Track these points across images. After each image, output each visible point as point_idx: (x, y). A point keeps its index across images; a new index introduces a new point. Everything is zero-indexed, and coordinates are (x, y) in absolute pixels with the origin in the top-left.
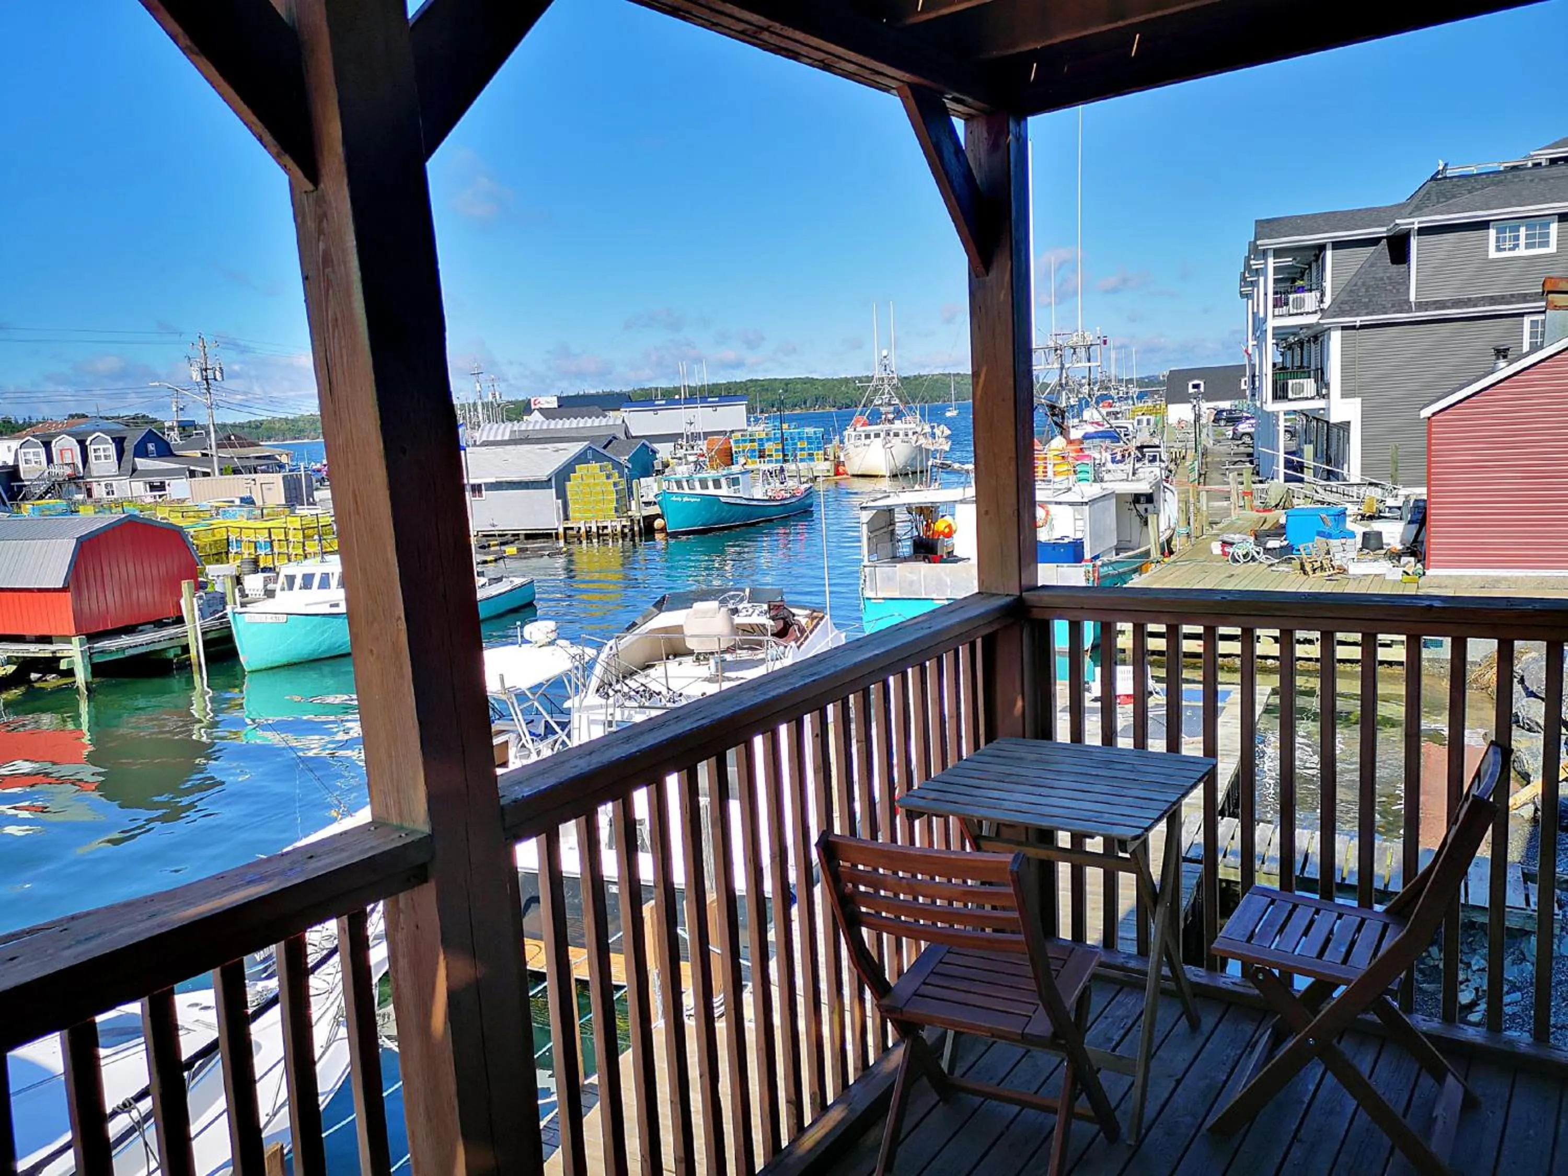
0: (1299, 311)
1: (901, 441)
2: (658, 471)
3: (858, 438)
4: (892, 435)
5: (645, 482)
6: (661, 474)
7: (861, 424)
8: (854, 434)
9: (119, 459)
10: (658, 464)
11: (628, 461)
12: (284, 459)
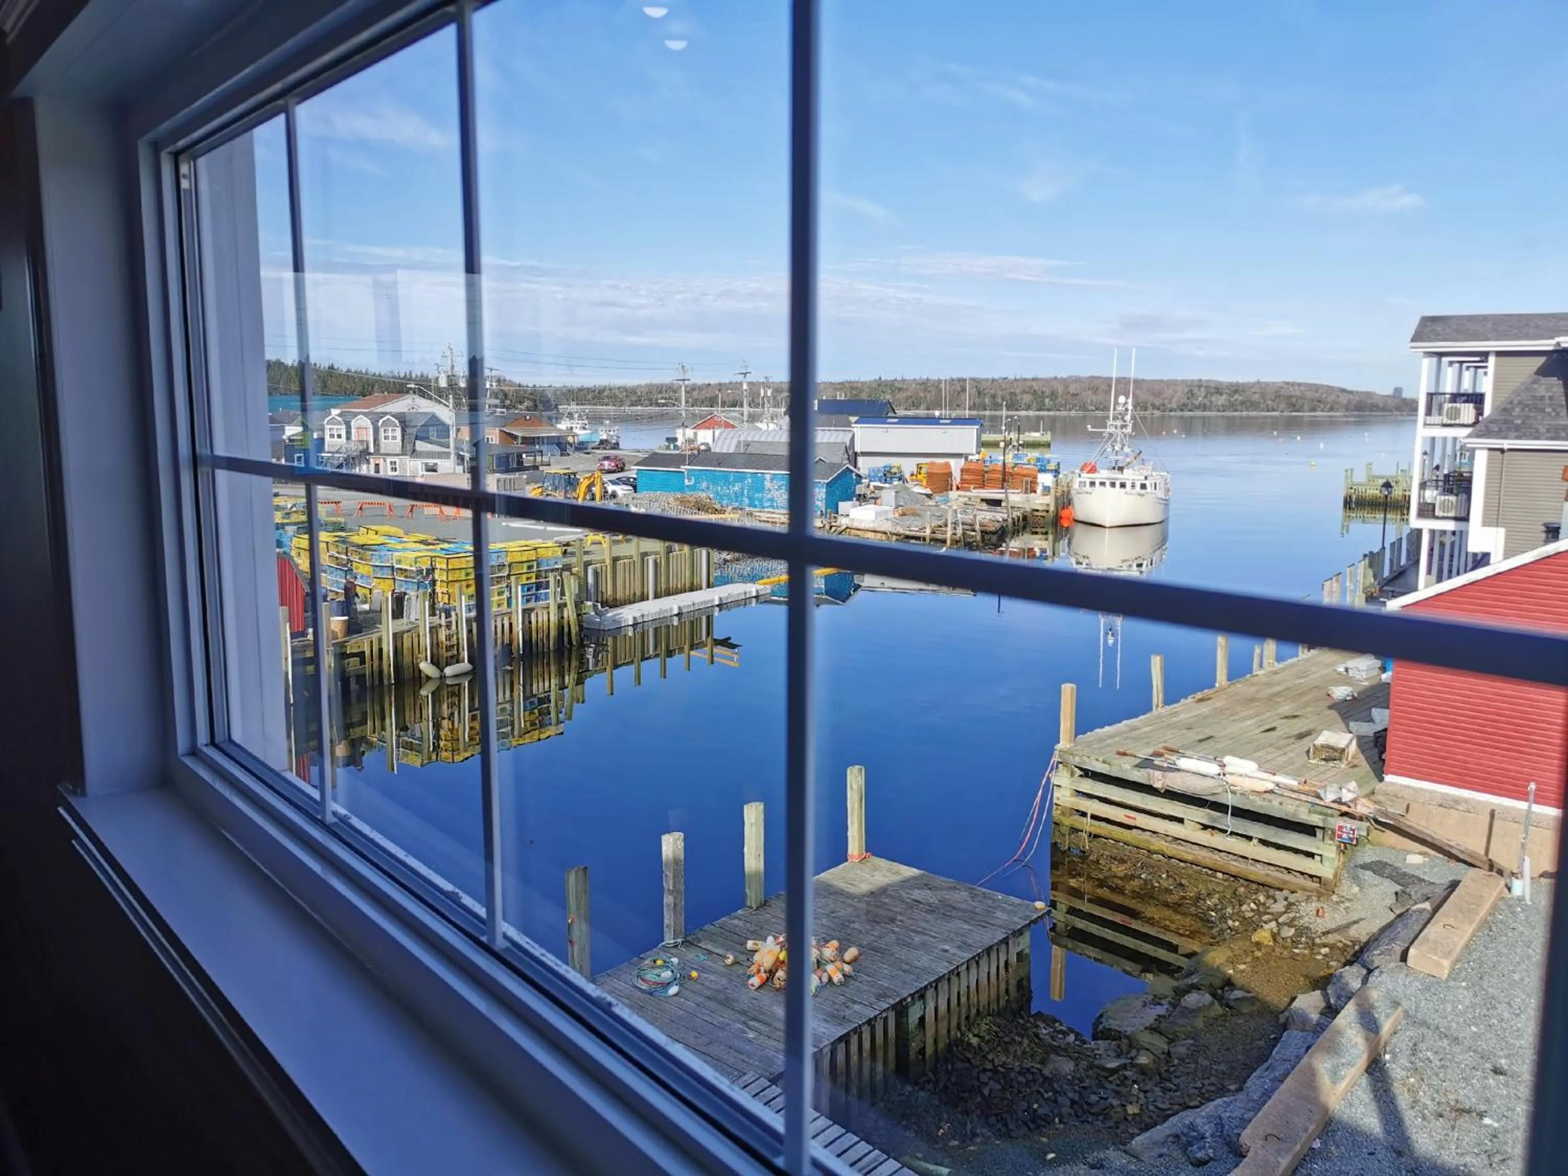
0: (1453, 422)
1: (1126, 493)
2: (860, 495)
3: (1083, 484)
4: (1118, 484)
5: (843, 506)
6: (862, 498)
7: (1088, 469)
8: (1079, 480)
9: (403, 441)
10: (860, 489)
11: (828, 484)
12: (570, 439)
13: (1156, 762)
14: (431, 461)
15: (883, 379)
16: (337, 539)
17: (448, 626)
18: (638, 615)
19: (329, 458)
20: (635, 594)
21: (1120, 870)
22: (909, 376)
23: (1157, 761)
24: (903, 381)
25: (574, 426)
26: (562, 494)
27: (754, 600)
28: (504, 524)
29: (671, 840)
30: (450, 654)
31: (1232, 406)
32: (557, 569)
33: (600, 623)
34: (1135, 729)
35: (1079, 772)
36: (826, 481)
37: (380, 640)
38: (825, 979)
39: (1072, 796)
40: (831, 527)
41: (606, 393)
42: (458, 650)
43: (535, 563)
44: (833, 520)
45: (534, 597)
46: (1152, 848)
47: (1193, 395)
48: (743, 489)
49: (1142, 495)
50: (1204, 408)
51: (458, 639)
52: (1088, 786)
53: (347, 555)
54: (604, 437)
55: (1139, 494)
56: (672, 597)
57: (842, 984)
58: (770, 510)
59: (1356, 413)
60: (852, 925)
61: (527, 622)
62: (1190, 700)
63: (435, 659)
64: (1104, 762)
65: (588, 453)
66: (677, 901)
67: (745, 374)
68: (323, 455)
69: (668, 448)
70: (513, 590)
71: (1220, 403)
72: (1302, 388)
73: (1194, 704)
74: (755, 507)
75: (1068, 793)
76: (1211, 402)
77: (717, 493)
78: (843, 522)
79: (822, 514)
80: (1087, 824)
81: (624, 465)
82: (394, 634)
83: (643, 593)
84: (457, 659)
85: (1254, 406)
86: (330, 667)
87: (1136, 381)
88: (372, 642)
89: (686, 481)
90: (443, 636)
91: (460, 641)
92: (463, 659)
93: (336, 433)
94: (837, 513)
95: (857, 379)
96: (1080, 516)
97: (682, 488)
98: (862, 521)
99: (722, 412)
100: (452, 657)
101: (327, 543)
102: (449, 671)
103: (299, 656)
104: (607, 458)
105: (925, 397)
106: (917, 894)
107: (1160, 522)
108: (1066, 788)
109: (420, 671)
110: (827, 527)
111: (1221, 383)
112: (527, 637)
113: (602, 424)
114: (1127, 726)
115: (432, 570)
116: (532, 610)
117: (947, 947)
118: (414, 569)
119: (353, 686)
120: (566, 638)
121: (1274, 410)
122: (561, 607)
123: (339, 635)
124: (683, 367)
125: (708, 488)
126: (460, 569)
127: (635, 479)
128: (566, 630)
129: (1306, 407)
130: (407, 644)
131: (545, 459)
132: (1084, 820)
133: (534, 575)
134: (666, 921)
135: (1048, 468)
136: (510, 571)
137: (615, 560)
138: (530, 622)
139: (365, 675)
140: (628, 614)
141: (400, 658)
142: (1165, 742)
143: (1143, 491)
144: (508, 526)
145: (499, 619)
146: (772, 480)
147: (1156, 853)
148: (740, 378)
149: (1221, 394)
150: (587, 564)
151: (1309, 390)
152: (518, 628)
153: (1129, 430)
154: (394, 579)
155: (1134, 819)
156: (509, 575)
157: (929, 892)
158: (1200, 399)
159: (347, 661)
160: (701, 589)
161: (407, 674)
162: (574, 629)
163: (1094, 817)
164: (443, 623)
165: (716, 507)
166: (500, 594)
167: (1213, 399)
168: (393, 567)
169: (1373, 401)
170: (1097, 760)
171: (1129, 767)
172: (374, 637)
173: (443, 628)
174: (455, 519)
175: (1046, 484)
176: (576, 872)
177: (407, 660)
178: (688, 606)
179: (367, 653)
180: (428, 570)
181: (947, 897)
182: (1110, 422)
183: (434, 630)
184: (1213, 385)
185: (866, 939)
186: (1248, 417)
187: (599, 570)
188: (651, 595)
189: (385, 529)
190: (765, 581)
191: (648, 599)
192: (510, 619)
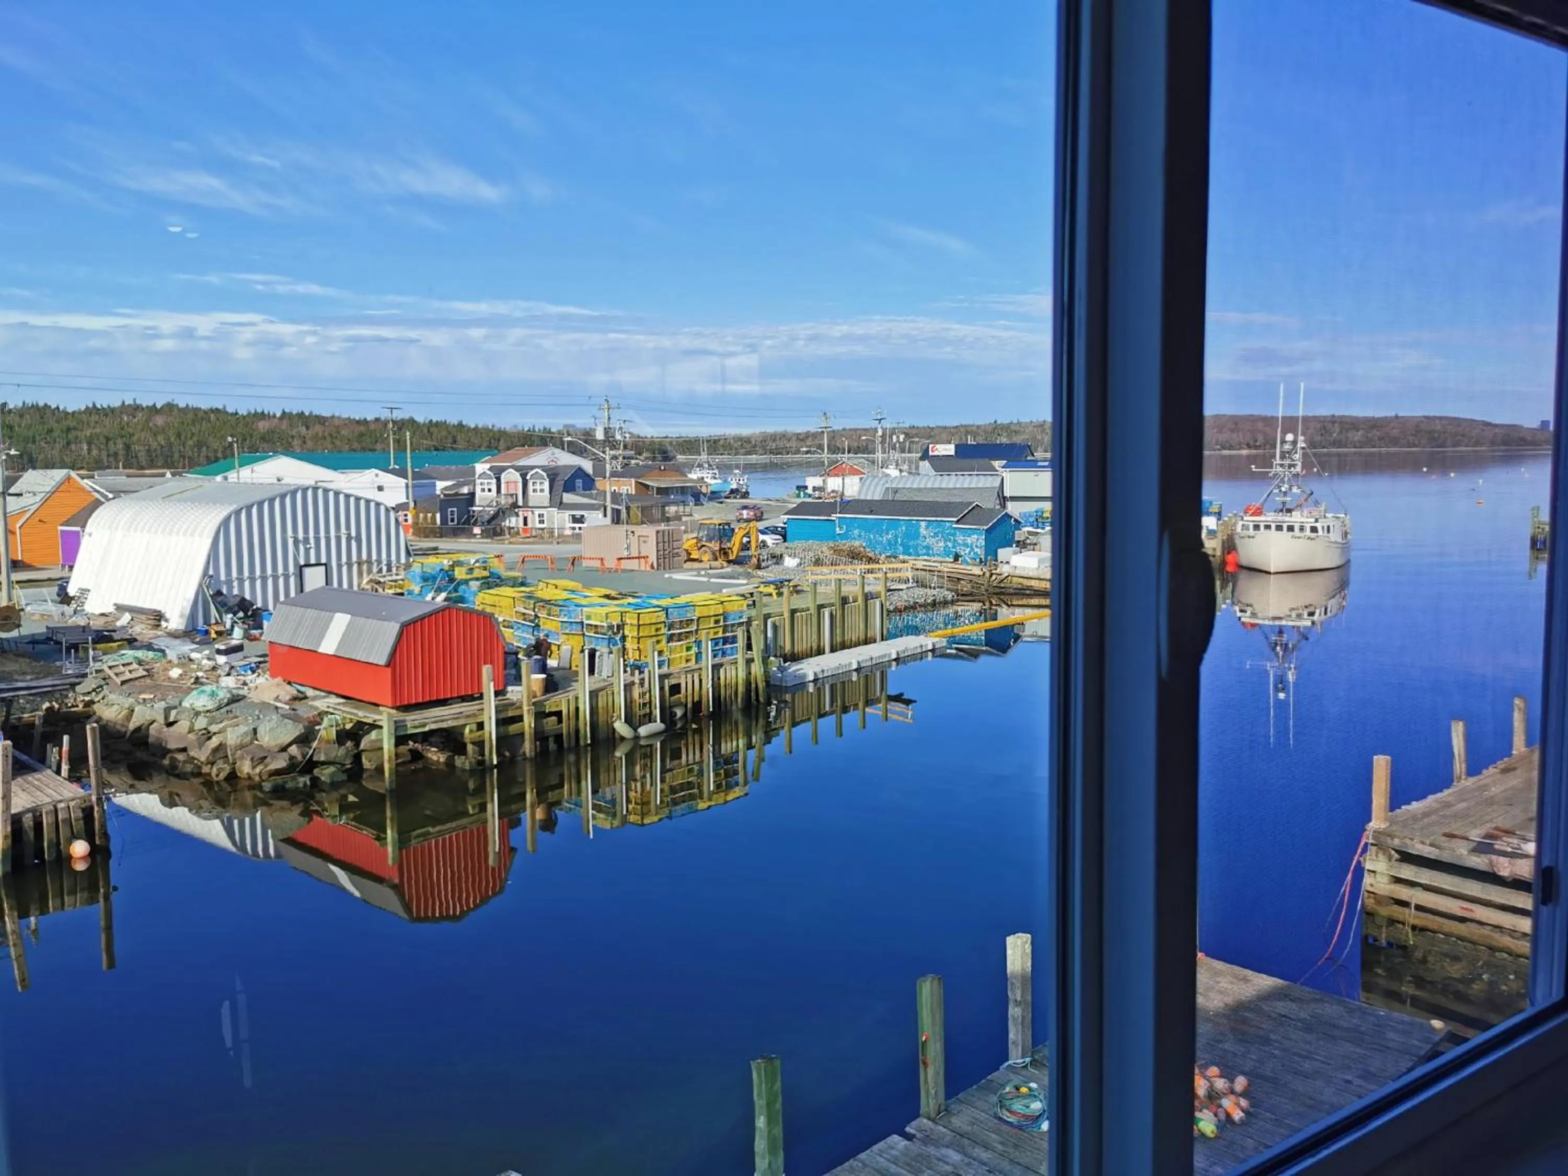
1: (1293, 537)
2: (1019, 542)
3: (1245, 527)
4: (1285, 528)
5: (1003, 553)
6: (1023, 545)
7: (1251, 512)
8: (1241, 523)
9: (551, 492)
10: (1019, 535)
11: (987, 531)
12: (704, 490)
13: (1496, 847)
14: (578, 513)
15: (999, 422)
16: (523, 594)
17: (642, 681)
18: (818, 669)
19: (480, 511)
20: (811, 647)
21: (1455, 970)
22: (1025, 419)
23: (1498, 845)
24: (1019, 423)
25: (705, 476)
26: (718, 544)
27: (930, 654)
28: (667, 576)
29: (1019, 943)
30: (642, 712)
31: (1368, 442)
32: (742, 623)
33: (781, 679)
34: (1448, 805)
35: (1396, 856)
36: (986, 528)
37: (577, 698)
38: (1222, 1116)
39: (1390, 883)
40: (991, 575)
41: (721, 443)
42: (650, 707)
43: (722, 618)
44: (993, 568)
45: (720, 653)
46: (1494, 943)
47: (1326, 431)
48: (896, 537)
49: (1312, 539)
50: (1337, 443)
51: (650, 697)
52: (1408, 872)
53: (534, 611)
54: (734, 486)
55: (1309, 538)
56: (847, 650)
57: (1243, 1123)
58: (926, 557)
59: (1502, 448)
60: (1221, 1045)
61: (716, 679)
62: (1491, 770)
63: (629, 717)
64: (1432, 845)
65: (721, 503)
66: (1025, 1014)
67: (880, 420)
68: (474, 508)
69: (798, 496)
70: (704, 645)
71: (1356, 439)
72: (1443, 422)
73: (1499, 776)
74: (910, 555)
75: (1385, 880)
76: (1347, 438)
77: (870, 540)
78: (1005, 570)
79: (981, 561)
80: (1411, 916)
81: (762, 513)
82: (591, 692)
83: (819, 646)
84: (649, 718)
85: (1394, 442)
86: (530, 727)
87: (1306, 419)
88: (569, 700)
89: (838, 529)
90: (636, 695)
91: (653, 699)
92: (656, 717)
93: (486, 487)
94: (996, 560)
95: (971, 423)
96: (1244, 561)
97: (833, 537)
98: (1024, 568)
99: (849, 458)
100: (645, 715)
101: (514, 598)
102: (643, 731)
103: (502, 716)
104: (745, 507)
105: (1043, 439)
106: (1281, 1007)
107: (1338, 567)
108: (1382, 874)
109: (614, 730)
110: (988, 575)
111: (1356, 418)
112: (717, 695)
113: (731, 473)
114: (1437, 801)
115: (620, 627)
116: (721, 665)
117: (1349, 1078)
118: (605, 624)
119: (552, 746)
120: (753, 694)
121: (1415, 446)
122: (749, 661)
123: (538, 694)
124: (825, 414)
125: (860, 536)
126: (651, 624)
127: (782, 528)
128: (753, 686)
129: (1449, 443)
130: (601, 703)
131: (688, 509)
132: (1406, 910)
133: (721, 630)
134: (1011, 1036)
135: (1211, 510)
136: (698, 625)
137: (793, 612)
138: (719, 679)
139: (562, 735)
140: (809, 668)
141: (595, 718)
142: (1491, 820)
143: (1313, 535)
144: (671, 578)
145: (689, 676)
146: (927, 527)
147: (1501, 950)
148: (875, 424)
149: (1358, 430)
150: (767, 617)
151: (1450, 424)
152: (708, 685)
153: (1299, 469)
154: (584, 635)
155: (1471, 911)
156: (697, 631)
157: (1289, 1003)
158: (1335, 435)
159: (545, 721)
160: (875, 641)
161: (602, 734)
162: (761, 685)
163: (1419, 908)
164: (637, 681)
165: (870, 555)
166: (688, 649)
167: (1350, 435)
168: (582, 623)
169: (1521, 435)
170: (1423, 843)
171: (1465, 853)
172: (571, 695)
173: (637, 686)
174: (616, 571)
175: (1210, 528)
176: (932, 982)
177: (602, 719)
178: (866, 660)
179: (565, 712)
180: (618, 626)
181: (1320, 1011)
182: (1278, 461)
183: (628, 687)
184: (1348, 420)
185: (1248, 1066)
186: (1388, 453)
187: (777, 624)
188: (827, 649)
189: (561, 582)
190: (939, 632)
191: (824, 653)
192: (700, 675)
